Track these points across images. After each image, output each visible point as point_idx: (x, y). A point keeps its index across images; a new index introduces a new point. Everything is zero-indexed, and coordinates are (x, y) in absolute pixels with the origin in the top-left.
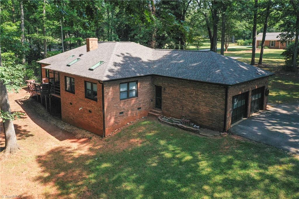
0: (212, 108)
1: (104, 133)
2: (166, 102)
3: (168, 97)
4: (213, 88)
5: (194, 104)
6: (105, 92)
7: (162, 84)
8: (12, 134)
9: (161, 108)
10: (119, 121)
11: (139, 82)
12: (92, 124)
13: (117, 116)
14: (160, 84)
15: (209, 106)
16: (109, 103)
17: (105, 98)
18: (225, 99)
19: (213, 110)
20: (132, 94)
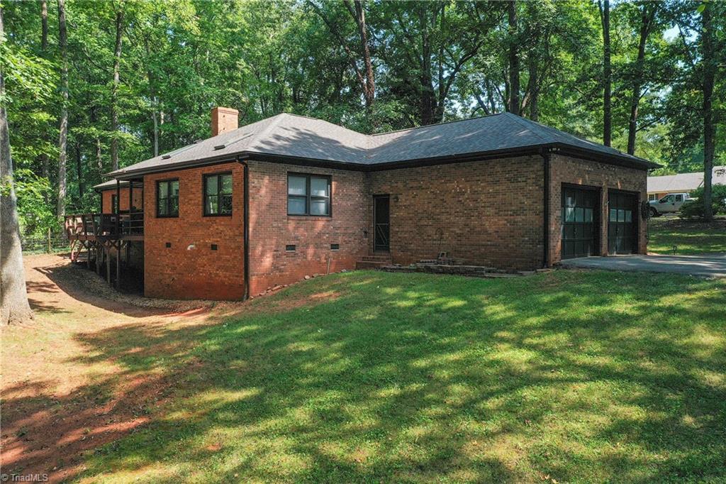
0: (512, 217)
1: (246, 289)
2: (401, 229)
3: (406, 215)
4: (514, 165)
5: (469, 217)
6: (251, 185)
7: (389, 187)
8: (16, 276)
9: (387, 249)
10: (285, 265)
11: (335, 181)
12: (217, 278)
13: (280, 253)
14: (385, 189)
15: (506, 213)
16: (259, 214)
17: (250, 200)
18: (542, 185)
19: (515, 222)
20: (318, 208)
